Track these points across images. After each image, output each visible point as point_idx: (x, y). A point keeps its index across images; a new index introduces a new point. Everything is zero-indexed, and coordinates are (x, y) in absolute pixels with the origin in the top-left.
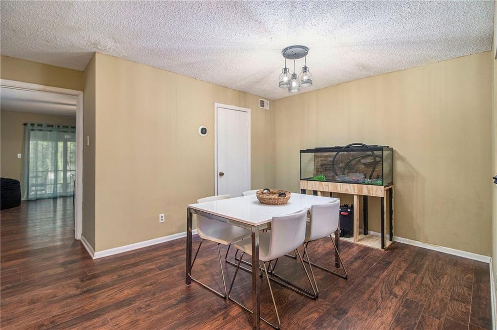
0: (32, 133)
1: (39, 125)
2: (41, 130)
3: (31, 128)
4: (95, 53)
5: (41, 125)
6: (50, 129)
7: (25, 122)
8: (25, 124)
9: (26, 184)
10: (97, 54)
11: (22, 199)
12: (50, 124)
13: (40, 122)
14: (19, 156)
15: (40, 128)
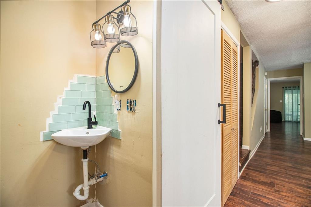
0: (286, 91)
1: (289, 87)
2: (290, 89)
3: (286, 89)
4: (304, 64)
5: (290, 87)
6: (294, 88)
7: (283, 87)
8: (283, 88)
9: (284, 113)
10: (305, 64)
11: (283, 120)
12: (294, 86)
13: (289, 86)
14: (281, 101)
15: (289, 88)
